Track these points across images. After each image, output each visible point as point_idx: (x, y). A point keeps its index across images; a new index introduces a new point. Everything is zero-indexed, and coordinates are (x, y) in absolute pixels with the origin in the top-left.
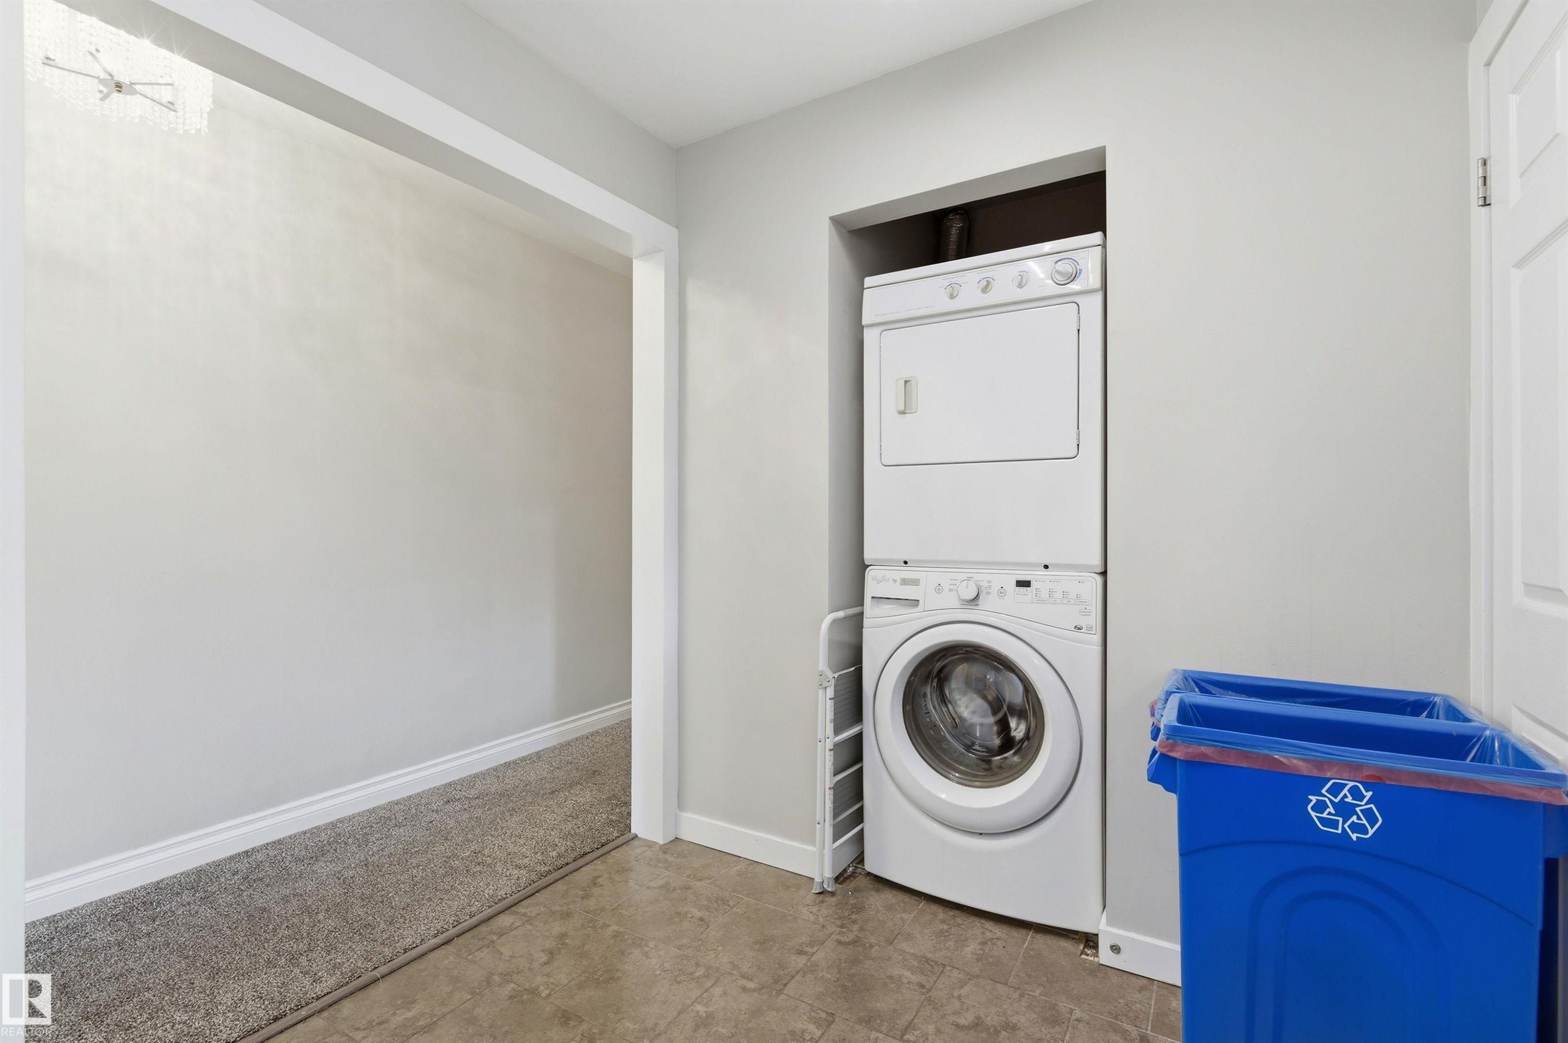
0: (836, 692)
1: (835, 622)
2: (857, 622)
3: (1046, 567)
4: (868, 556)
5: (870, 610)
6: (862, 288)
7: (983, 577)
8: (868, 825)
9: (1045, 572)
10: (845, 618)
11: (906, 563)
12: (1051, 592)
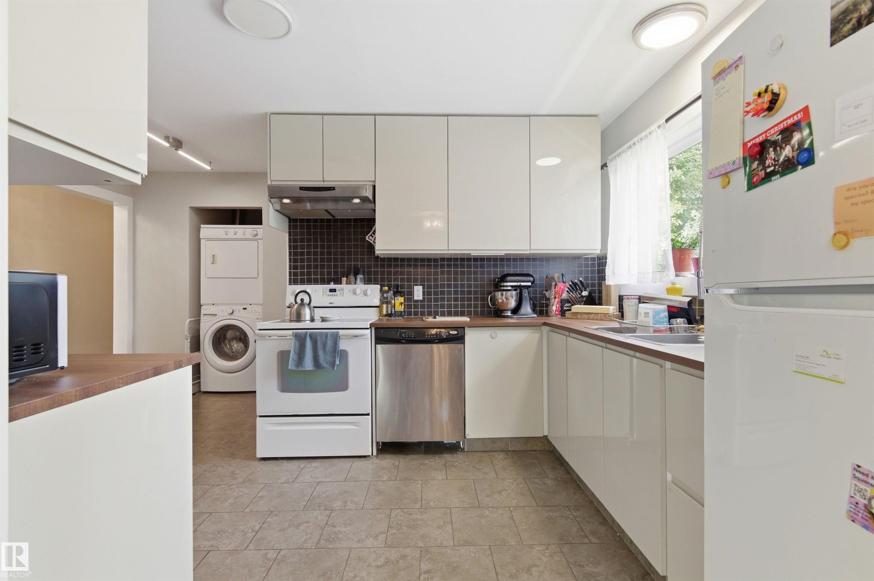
0: (190, 340)
1: (190, 321)
2: (198, 322)
3: (251, 304)
4: (202, 302)
5: (202, 318)
6: (200, 228)
7: (234, 307)
8: (202, 380)
9: (251, 306)
10: (194, 320)
11: (213, 304)
12: (252, 310)
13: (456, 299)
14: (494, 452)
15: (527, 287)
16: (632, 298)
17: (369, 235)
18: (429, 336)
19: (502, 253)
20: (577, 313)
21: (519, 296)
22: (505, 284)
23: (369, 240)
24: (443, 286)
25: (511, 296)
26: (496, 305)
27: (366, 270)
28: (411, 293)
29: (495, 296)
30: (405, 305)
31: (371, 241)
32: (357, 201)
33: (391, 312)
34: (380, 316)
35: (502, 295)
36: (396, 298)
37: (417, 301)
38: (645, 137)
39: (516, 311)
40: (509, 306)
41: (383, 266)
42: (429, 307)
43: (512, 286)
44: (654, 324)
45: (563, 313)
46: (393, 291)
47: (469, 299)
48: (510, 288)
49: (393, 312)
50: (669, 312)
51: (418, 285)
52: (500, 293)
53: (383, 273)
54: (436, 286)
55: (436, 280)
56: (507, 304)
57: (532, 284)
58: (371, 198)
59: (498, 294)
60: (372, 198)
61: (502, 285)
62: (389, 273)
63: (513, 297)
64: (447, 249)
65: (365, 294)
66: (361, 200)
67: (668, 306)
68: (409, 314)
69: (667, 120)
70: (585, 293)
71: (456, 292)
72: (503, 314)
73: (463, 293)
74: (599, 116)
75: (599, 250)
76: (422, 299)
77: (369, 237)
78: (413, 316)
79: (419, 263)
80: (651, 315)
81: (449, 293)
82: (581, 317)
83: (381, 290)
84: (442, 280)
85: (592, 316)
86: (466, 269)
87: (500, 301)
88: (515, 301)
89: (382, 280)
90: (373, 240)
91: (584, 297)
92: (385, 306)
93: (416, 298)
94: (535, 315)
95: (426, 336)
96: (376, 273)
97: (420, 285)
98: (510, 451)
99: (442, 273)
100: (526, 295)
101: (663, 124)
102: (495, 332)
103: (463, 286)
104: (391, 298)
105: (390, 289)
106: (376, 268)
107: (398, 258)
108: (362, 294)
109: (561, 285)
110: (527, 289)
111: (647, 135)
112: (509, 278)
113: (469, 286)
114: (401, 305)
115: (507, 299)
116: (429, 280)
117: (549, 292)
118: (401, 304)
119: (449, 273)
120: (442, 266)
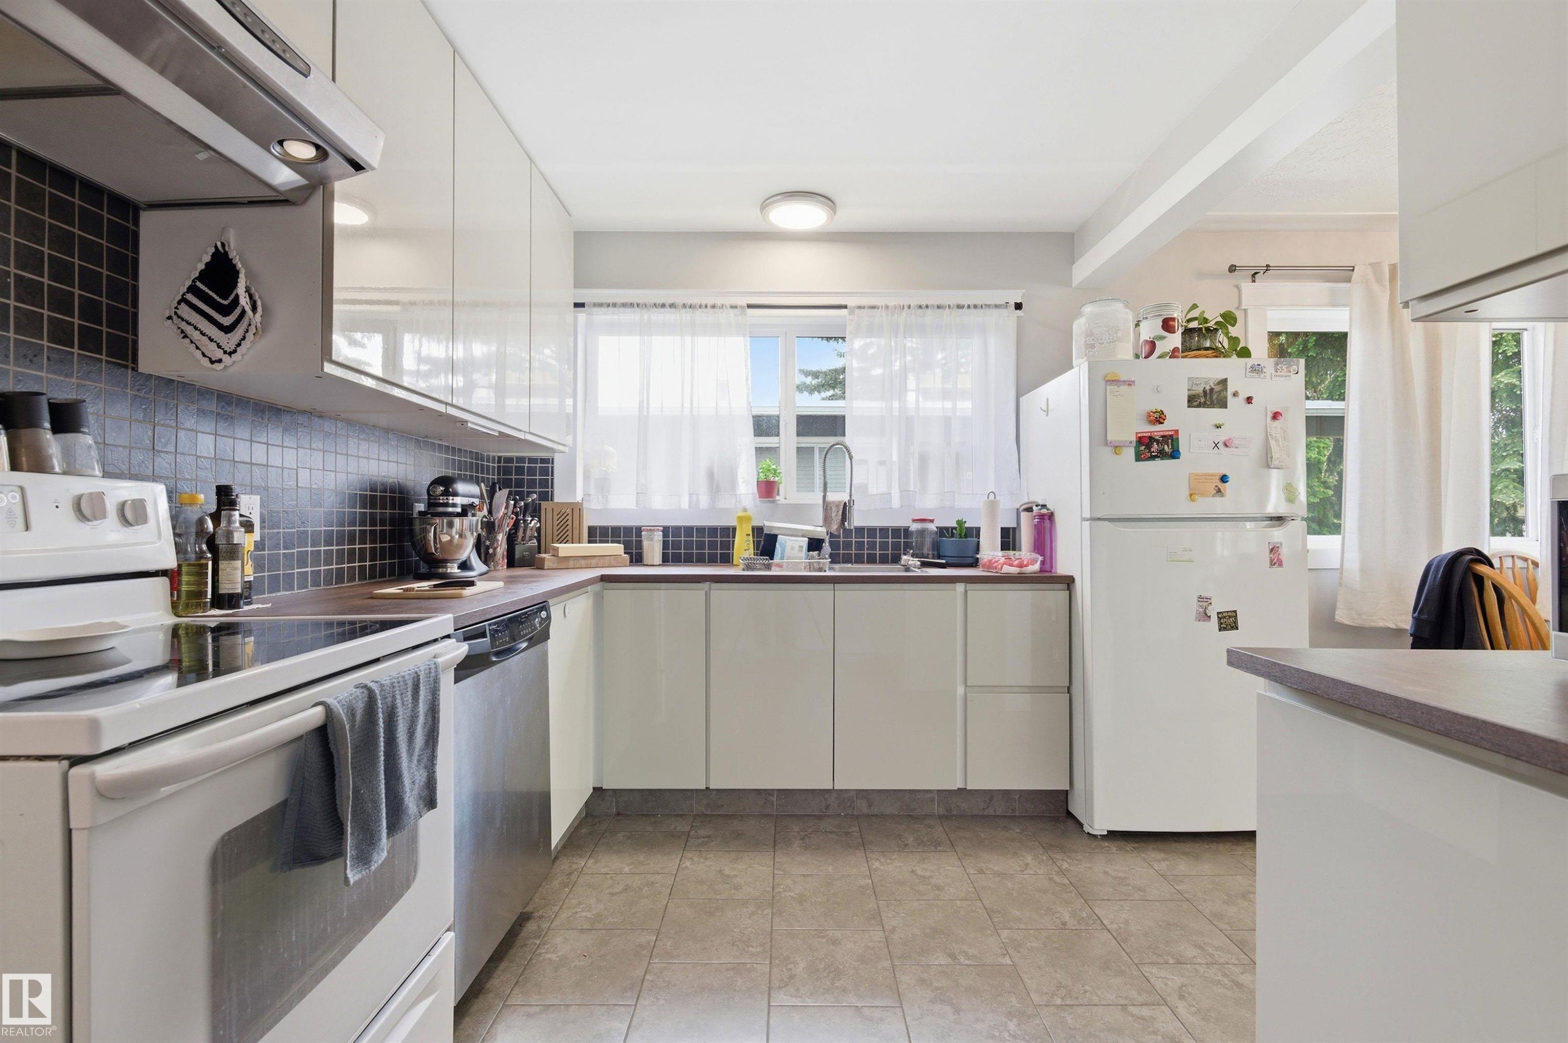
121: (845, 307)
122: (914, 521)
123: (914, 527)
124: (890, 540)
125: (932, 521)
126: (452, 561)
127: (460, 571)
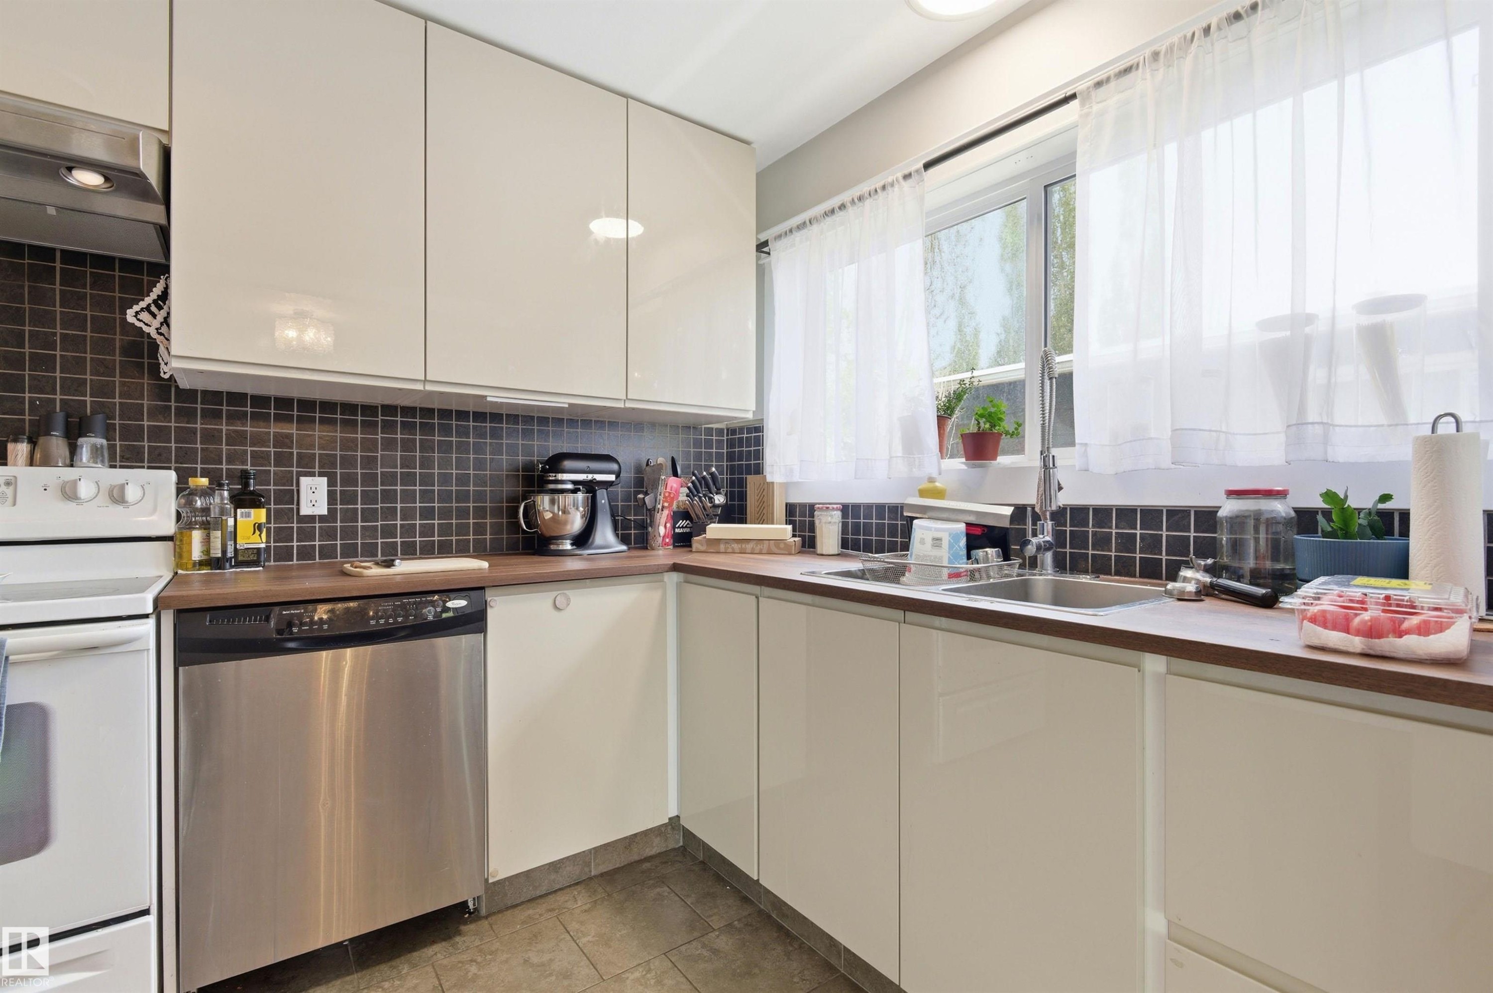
13: (427, 513)
14: (559, 893)
15: (607, 484)
16: (833, 508)
17: (136, 308)
18: (382, 621)
19: (563, 402)
20: (718, 541)
21: (590, 505)
22: (561, 476)
23: (138, 324)
24: (389, 479)
25: (574, 506)
26: (537, 526)
27: (117, 422)
28: (291, 497)
29: (535, 504)
30: (269, 530)
31: (146, 329)
32: (90, 179)
33: (224, 552)
34: (179, 565)
35: (552, 502)
36: (239, 511)
37: (311, 518)
38: (870, 194)
39: (583, 539)
40: (568, 527)
41: (186, 414)
42: (351, 533)
43: (575, 482)
44: (950, 561)
45: (683, 541)
46: (229, 490)
47: (463, 513)
48: (570, 486)
49: (230, 553)
50: (968, 536)
51: (312, 475)
52: (547, 498)
53: (186, 435)
54: (370, 479)
55: (370, 462)
56: (565, 523)
57: (617, 477)
58: (153, 176)
59: (543, 502)
60: (158, 182)
61: (551, 478)
62: (211, 437)
63: (577, 509)
64: (424, 379)
65: (117, 497)
66: (107, 179)
67: (968, 525)
68: (284, 554)
69: (928, 166)
70: (719, 499)
71: (427, 496)
72: (553, 547)
73: (445, 496)
74: (752, 145)
75: (752, 412)
76: (326, 513)
77: (137, 313)
78: (295, 562)
79: (317, 415)
80: (945, 543)
81: (408, 496)
82: (726, 548)
83: (182, 488)
84: (389, 462)
85: (749, 547)
86: (454, 439)
87: (548, 516)
88: (582, 517)
89: (185, 456)
90: (156, 323)
91: (718, 506)
92: (197, 536)
93: (306, 510)
94: (624, 548)
95: (373, 622)
96: (158, 434)
97: (321, 475)
98: (595, 876)
99: (389, 444)
100: (603, 501)
101: (917, 171)
102: (563, 593)
103: (445, 479)
104: (223, 511)
105: (216, 483)
106: (160, 417)
107: (246, 394)
108: (103, 498)
109: (673, 482)
110: (607, 490)
111: (876, 191)
112: (568, 464)
113: (463, 480)
114: (257, 532)
115: (564, 512)
116: (348, 462)
117: (652, 495)
118: (258, 527)
119: (408, 446)
120: (389, 427)
121: (1073, 96)
122: (1233, 494)
123: (1228, 508)
124: (1192, 534)
125: (1281, 494)
126: (562, 537)
127: (574, 547)
